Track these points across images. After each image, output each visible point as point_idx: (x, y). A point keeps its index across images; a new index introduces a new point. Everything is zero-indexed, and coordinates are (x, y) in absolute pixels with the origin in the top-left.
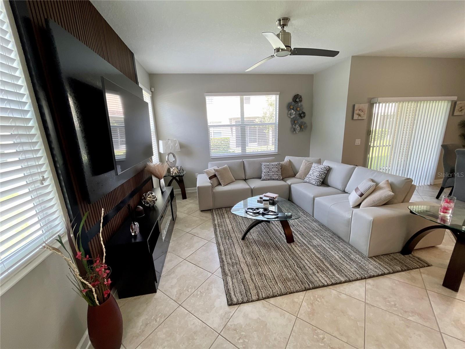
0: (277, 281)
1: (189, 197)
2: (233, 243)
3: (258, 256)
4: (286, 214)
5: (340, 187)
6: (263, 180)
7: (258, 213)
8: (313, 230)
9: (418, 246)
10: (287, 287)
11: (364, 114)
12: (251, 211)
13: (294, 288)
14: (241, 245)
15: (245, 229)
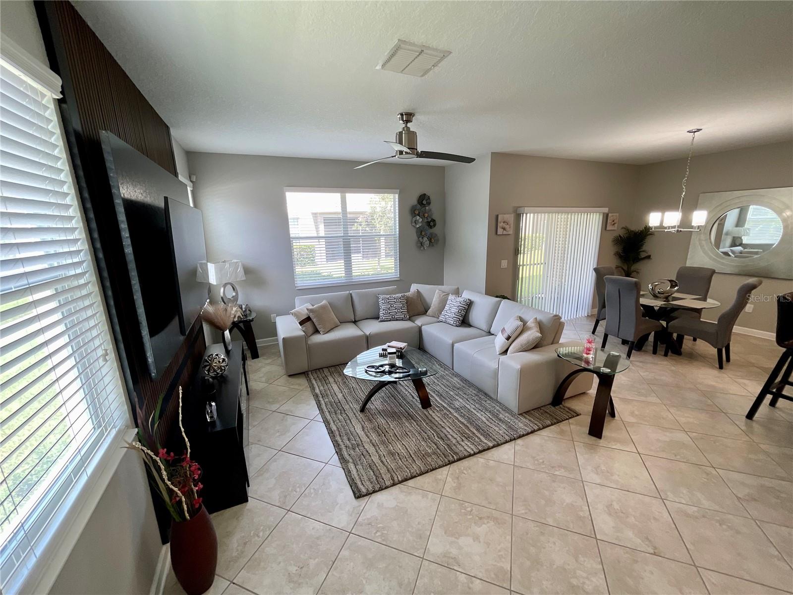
0: (415, 459)
1: (263, 355)
2: (349, 419)
3: (386, 431)
4: (419, 369)
5: (484, 326)
6: (381, 321)
7: (384, 372)
8: (454, 388)
9: (567, 395)
10: (428, 464)
11: (510, 227)
12: (373, 370)
13: (436, 464)
14: (361, 420)
15: (363, 397)
